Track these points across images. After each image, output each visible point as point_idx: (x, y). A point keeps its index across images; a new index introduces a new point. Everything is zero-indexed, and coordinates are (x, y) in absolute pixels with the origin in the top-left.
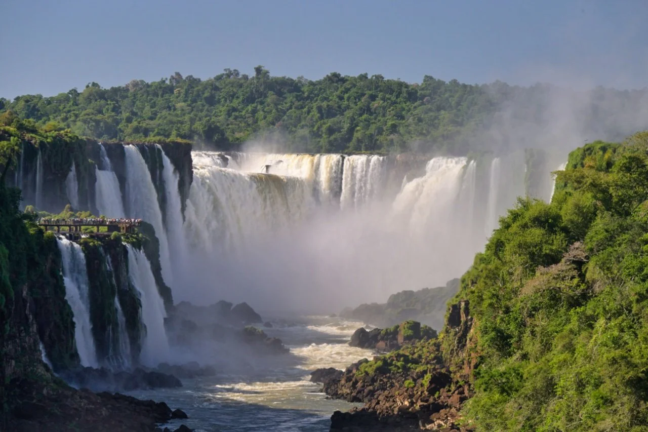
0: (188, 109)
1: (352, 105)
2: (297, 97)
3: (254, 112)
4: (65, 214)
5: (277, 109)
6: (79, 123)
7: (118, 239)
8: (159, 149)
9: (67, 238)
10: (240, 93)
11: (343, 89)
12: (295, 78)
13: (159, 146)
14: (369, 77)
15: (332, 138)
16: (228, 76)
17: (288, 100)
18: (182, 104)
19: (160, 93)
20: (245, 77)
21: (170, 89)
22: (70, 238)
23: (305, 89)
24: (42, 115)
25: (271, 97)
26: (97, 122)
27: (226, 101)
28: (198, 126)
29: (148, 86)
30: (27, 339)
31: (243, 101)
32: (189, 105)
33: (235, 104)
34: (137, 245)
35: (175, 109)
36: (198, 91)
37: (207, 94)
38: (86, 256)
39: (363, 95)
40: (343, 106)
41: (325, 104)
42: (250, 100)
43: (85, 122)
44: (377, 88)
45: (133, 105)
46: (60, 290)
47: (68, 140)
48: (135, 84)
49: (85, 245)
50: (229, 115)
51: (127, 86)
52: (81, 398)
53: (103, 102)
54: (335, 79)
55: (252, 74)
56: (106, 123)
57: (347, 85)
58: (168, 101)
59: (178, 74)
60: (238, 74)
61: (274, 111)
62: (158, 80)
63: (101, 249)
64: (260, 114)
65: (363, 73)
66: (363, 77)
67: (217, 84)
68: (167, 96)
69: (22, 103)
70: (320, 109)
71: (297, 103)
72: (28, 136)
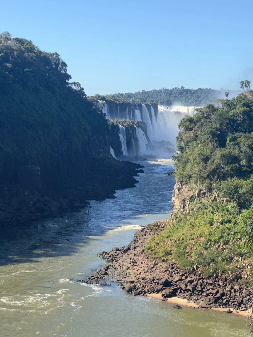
0: (165, 96)
1: (204, 95)
2: (191, 93)
3: (181, 97)
4: (123, 120)
5: (186, 96)
6: (138, 99)
7: (133, 126)
8: (150, 105)
9: (121, 125)
10: (177, 93)
11: (201, 91)
12: (190, 89)
13: (150, 104)
14: (208, 89)
15: (196, 103)
16: (175, 88)
17: (189, 94)
18: (164, 95)
19: (159, 92)
20: (179, 89)
21: (161, 91)
22: (122, 125)
23: (192, 92)
24: (131, 97)
25: (185, 93)
26: (142, 99)
27: (174, 94)
28: (165, 100)
29: (156, 91)
30: (107, 149)
31: (178, 94)
32: (165, 95)
33: (176, 95)
34: (138, 127)
35: (162, 96)
36: (168, 92)
37: (170, 93)
38: (125, 129)
39: (206, 93)
40: (201, 96)
41: (197, 95)
42: (180, 94)
43: (139, 99)
44: (210, 91)
45: (152, 95)
46: (119, 137)
47: (126, 102)
48: (154, 90)
49: (125, 127)
50: (174, 98)
51: (152, 91)
52: (118, 162)
53: (145, 94)
54: (200, 89)
55: (181, 88)
56: (144, 99)
57: (203, 91)
58: (161, 94)
59: (163, 88)
60: (177, 88)
61: (185, 97)
62: (159, 89)
63: (129, 128)
64: (182, 97)
65: (207, 88)
66: (207, 89)
67: (172, 90)
68: (160, 93)
69: (127, 95)
70: (196, 96)
71: (191, 95)
72: (116, 102)
